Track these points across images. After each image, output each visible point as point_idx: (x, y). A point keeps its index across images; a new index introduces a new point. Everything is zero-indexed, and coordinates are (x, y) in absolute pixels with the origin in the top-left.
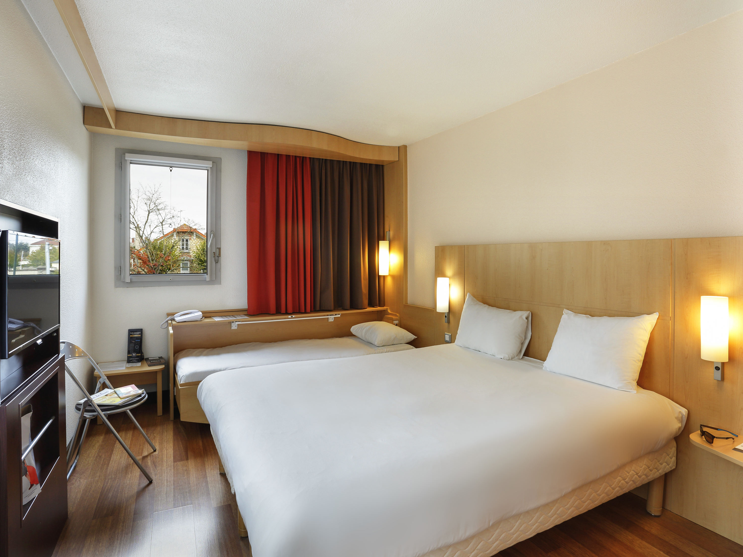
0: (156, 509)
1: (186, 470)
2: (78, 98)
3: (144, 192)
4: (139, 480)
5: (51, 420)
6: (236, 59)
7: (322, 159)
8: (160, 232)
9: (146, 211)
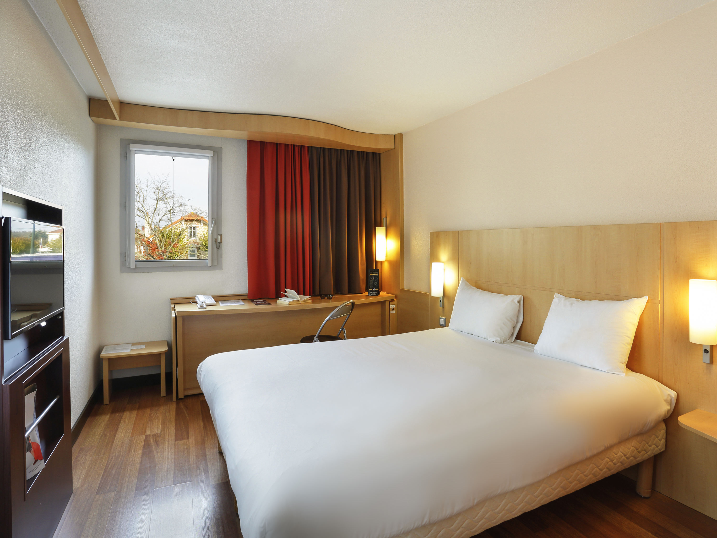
0: (157, 485)
1: (187, 449)
2: (84, 91)
3: (153, 182)
4: (142, 458)
5: (55, 399)
6: (232, 51)
7: (320, 148)
8: (168, 220)
9: (154, 200)
